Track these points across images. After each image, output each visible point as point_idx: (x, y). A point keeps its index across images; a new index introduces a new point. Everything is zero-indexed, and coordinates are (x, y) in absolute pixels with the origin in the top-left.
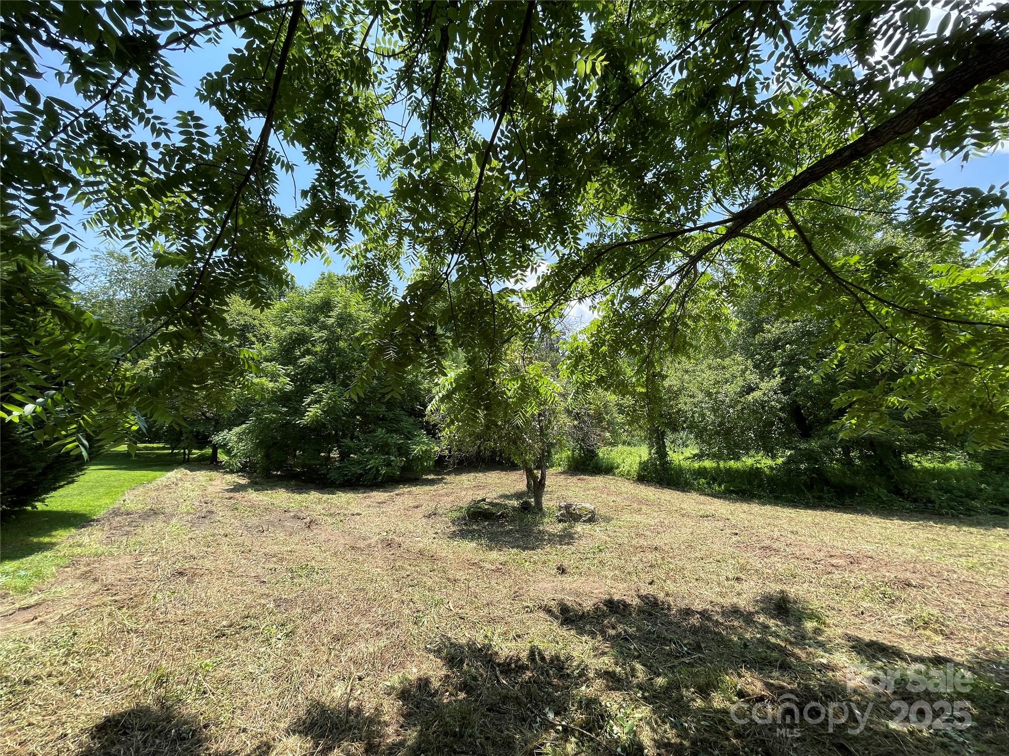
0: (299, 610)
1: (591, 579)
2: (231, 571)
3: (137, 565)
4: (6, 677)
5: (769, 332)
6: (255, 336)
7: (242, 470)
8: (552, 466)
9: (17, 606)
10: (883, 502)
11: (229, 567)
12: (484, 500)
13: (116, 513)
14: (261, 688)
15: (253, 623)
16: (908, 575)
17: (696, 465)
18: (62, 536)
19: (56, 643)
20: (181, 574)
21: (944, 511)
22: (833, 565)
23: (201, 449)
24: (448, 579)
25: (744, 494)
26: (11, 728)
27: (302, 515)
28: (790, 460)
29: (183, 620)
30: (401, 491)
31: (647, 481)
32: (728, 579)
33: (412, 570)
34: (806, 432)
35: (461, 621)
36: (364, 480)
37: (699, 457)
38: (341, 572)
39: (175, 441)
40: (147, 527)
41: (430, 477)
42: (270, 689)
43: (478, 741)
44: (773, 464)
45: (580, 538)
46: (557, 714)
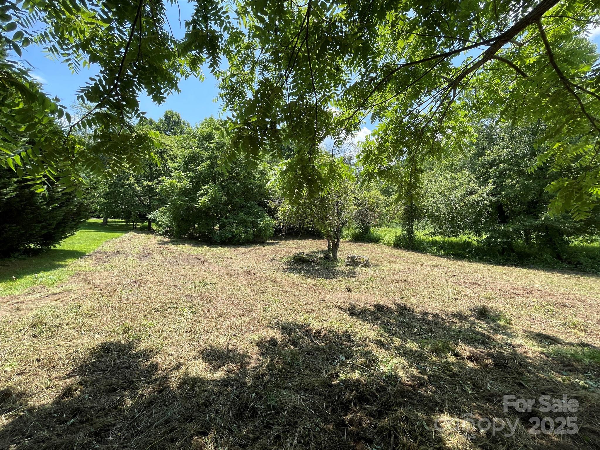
0: (199, 301)
1: (366, 294)
2: (161, 282)
3: (111, 276)
4: (45, 323)
5: (489, 155)
6: (168, 156)
7: (166, 234)
8: (343, 238)
9: (50, 292)
10: (548, 263)
11: (161, 280)
12: (303, 253)
13: (98, 252)
14: (180, 336)
15: (175, 306)
16: (564, 300)
17: (431, 239)
18: (71, 262)
19: (70, 310)
20: (135, 282)
21: (588, 270)
22: (515, 294)
23: (142, 223)
24: (283, 291)
25: (459, 256)
26: (50, 346)
27: (199, 258)
28: (491, 237)
29: (136, 303)
30: (254, 248)
31: (400, 247)
32: (449, 298)
33: (262, 286)
34: (504, 220)
35: (290, 311)
36: (233, 241)
37: (433, 234)
38: (222, 285)
39: (128, 218)
40: (116, 259)
41: (271, 241)
42: (185, 336)
43: (301, 368)
44: (480, 240)
45: (359, 274)
46: (347, 358)
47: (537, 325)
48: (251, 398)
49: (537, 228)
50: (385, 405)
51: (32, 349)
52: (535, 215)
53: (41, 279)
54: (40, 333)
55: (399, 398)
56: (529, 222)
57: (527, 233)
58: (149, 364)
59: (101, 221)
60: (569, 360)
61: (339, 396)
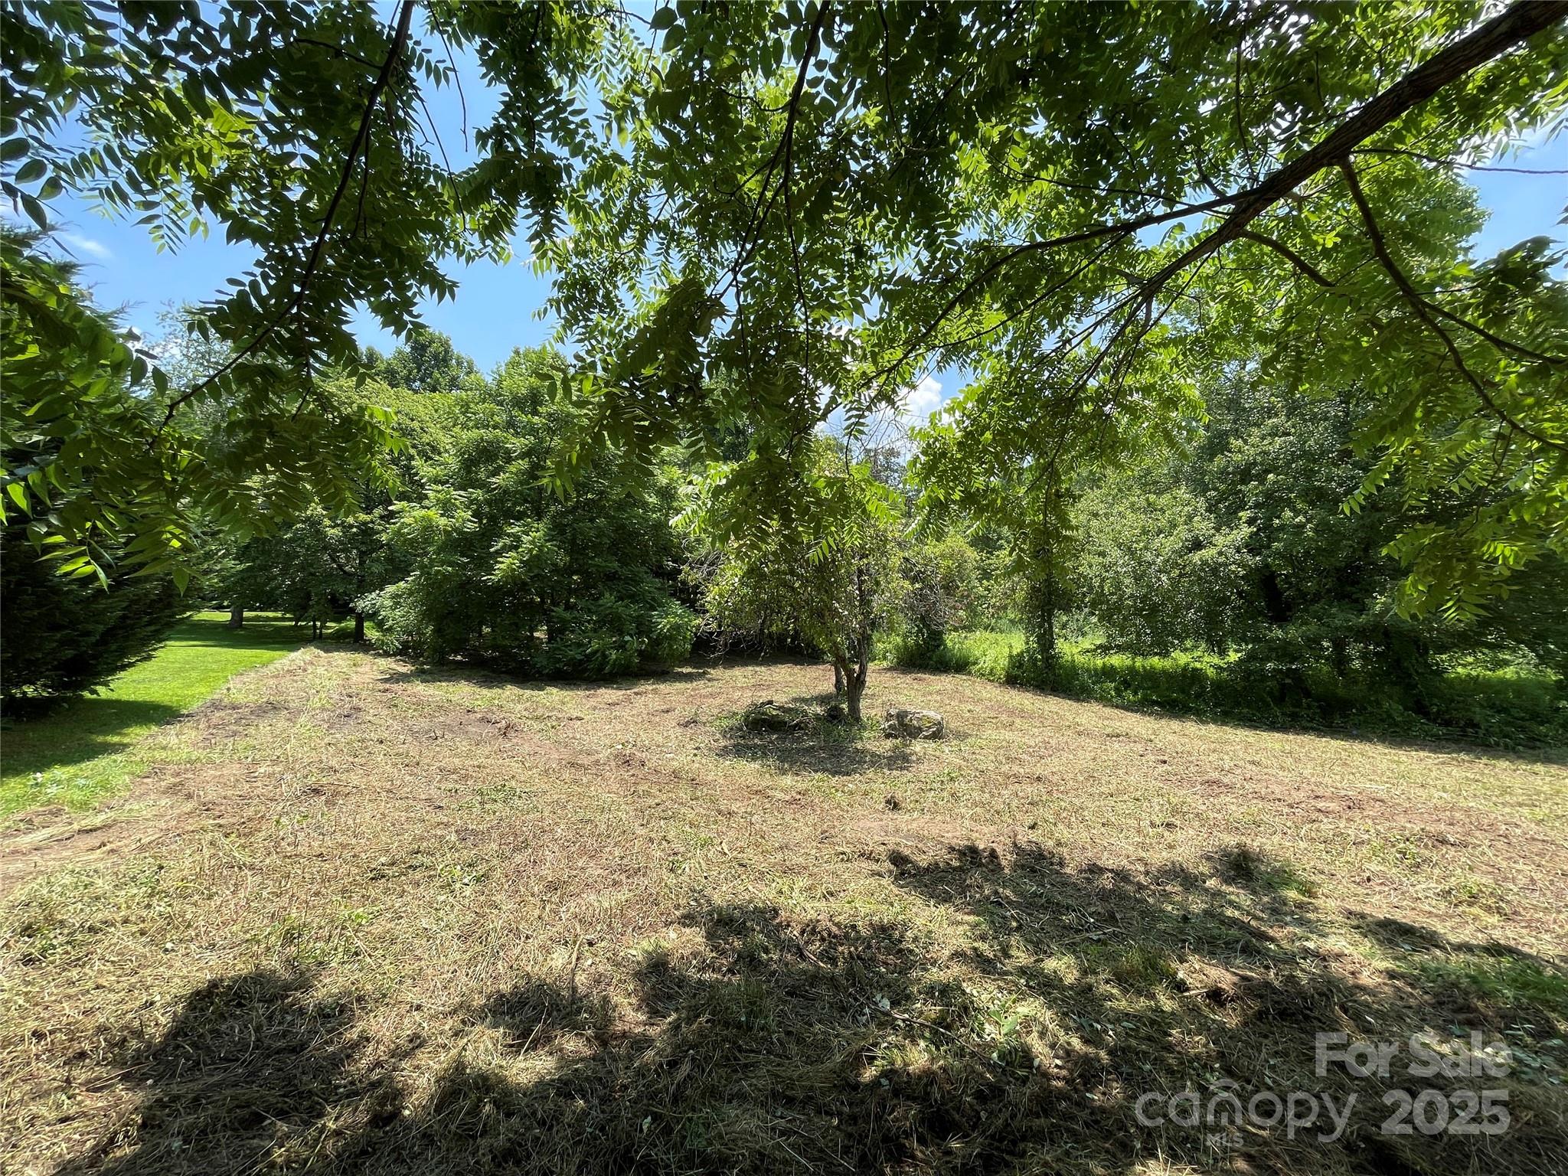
0: (495, 846)
1: (939, 818)
2: (390, 791)
3: (251, 777)
4: (61, 922)
5: (1240, 451)
6: (415, 447)
7: (402, 652)
8: (874, 660)
9: (76, 827)
10: (1396, 724)
11: (388, 785)
12: (770, 702)
13: (216, 706)
14: (442, 951)
15: (427, 861)
16: (1442, 827)
17: (1099, 662)
18: (138, 735)
19: (134, 879)
20: (316, 792)
21: (1493, 740)
22: (1320, 810)
23: (339, 621)
24: (720, 812)
25: (1173, 708)
26: (72, 991)
27: (493, 718)
28: (1251, 657)
29: (321, 855)
30: (642, 689)
31: (1021, 685)
32: (1153, 825)
33: (664, 797)
34: (1281, 614)
35: (741, 870)
36: (586, 670)
37: (1105, 649)
38: (556, 797)
39: (300, 609)
40: (264, 727)
41: (685, 670)
42: (455, 952)
43: (775, 1037)
44: (1222, 663)
45: (919, 761)
46: (895, 1003)
47: (1377, 897)
48: (641, 1130)
49: (1362, 634)
50: (1001, 1140)
51: (21, 1002)
52: (1356, 601)
53: (53, 790)
54: (43, 951)
55: (1038, 1117)
56: (1341, 617)
57: (1339, 645)
58: (355, 1037)
59: (225, 616)
60: (1467, 993)
61: (879, 1118)
